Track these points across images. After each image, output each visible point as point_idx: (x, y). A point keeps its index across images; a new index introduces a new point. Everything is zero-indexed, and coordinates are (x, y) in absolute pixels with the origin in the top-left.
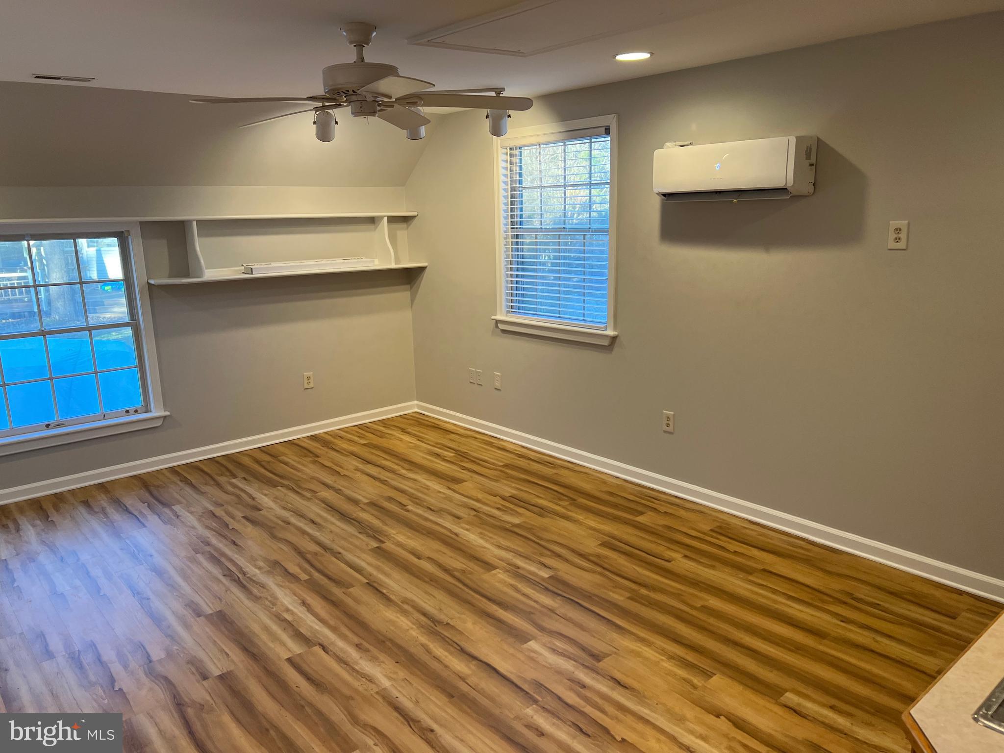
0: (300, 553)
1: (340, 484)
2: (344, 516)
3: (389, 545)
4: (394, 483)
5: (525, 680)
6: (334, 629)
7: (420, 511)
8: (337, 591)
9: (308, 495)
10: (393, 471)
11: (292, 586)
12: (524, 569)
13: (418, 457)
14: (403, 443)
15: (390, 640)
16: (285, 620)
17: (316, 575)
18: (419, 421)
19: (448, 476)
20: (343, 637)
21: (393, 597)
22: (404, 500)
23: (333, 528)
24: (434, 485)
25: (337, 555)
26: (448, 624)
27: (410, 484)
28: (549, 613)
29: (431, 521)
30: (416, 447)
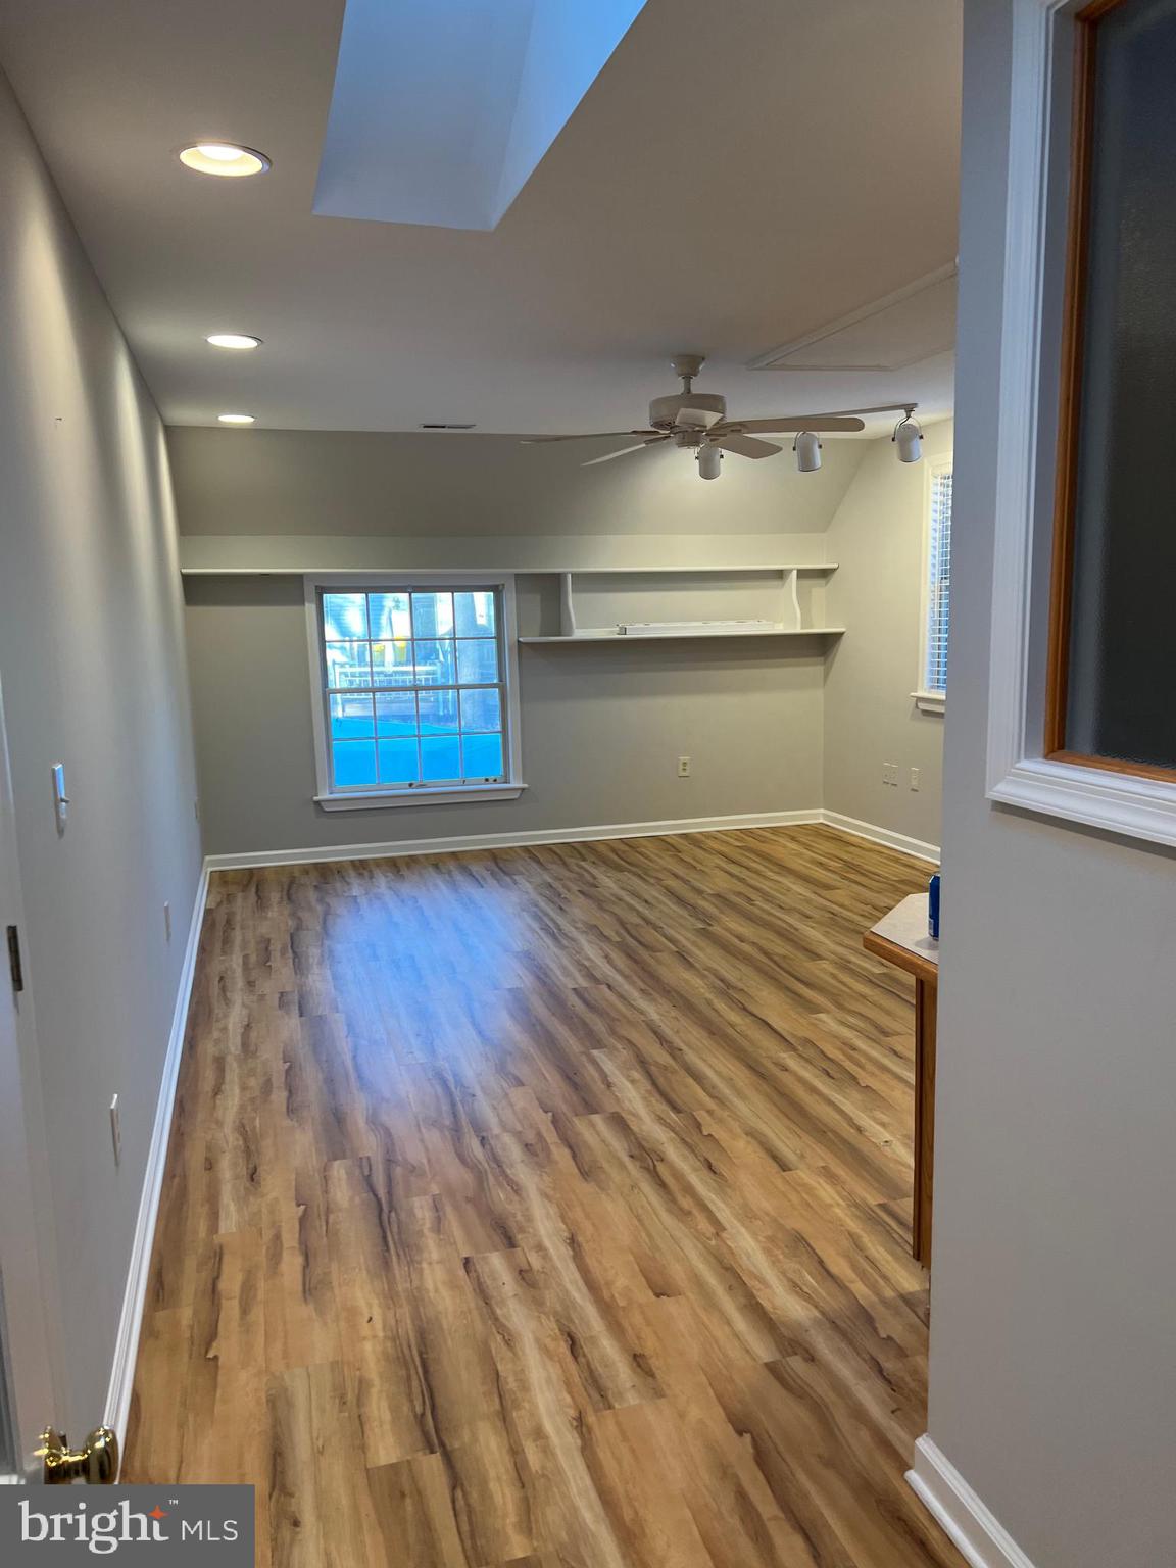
0: (622, 923)
1: (692, 877)
2: (680, 901)
3: (716, 929)
4: (753, 882)
5: (794, 1036)
6: (626, 977)
7: (767, 907)
8: (644, 954)
9: (652, 881)
10: (757, 872)
11: (602, 944)
12: (855, 964)
13: (797, 864)
14: (786, 850)
15: (675, 991)
16: (583, 965)
17: (629, 940)
18: (819, 832)
19: (820, 883)
20: (633, 983)
21: (697, 965)
22: (754, 896)
23: (665, 909)
24: (798, 888)
25: (656, 928)
26: (742, 990)
27: (770, 884)
28: (860, 999)
29: (775, 916)
30: (800, 855)
